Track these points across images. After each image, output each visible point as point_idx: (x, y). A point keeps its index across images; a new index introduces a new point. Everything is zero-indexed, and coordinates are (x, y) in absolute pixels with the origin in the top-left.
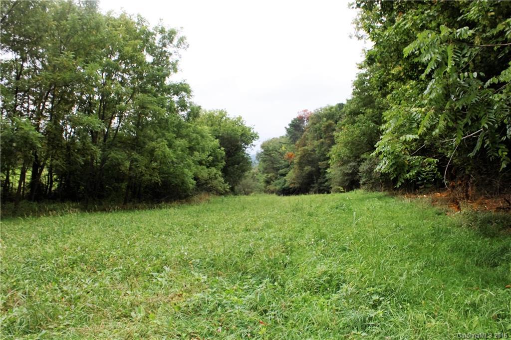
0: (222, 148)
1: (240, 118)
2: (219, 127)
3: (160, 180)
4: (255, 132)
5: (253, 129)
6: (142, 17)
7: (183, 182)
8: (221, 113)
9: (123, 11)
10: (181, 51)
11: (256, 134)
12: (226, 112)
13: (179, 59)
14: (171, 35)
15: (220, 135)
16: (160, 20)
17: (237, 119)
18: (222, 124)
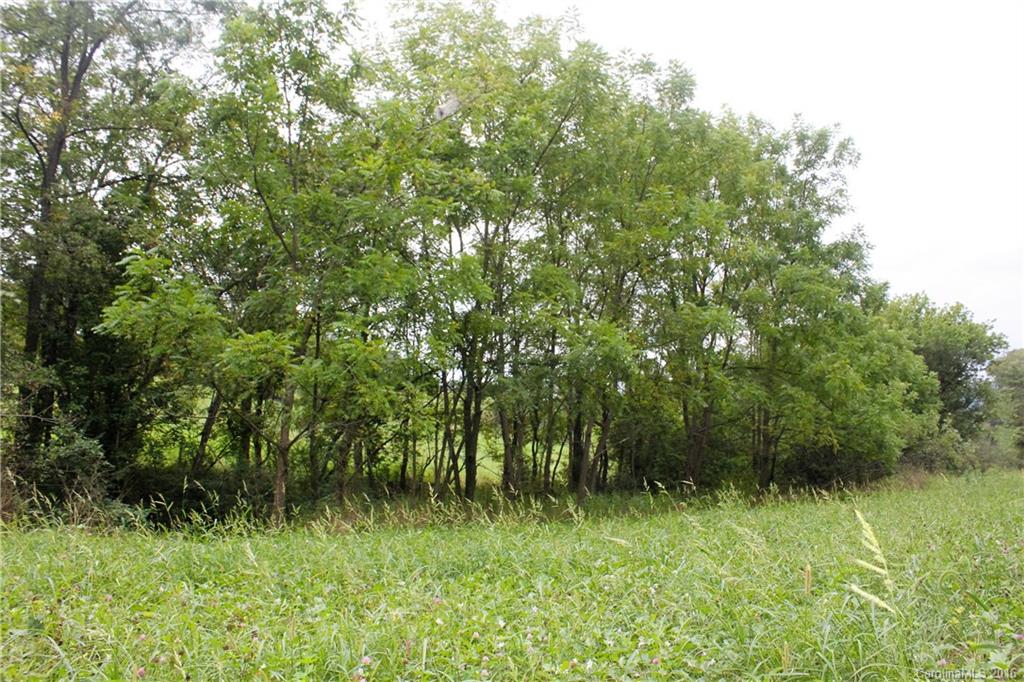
0: (933, 373)
1: (959, 307)
2: (916, 330)
3: (835, 441)
4: (997, 334)
5: (992, 327)
6: (757, 118)
7: (881, 445)
8: (915, 300)
9: (726, 112)
10: (846, 169)
11: (1000, 338)
12: (926, 298)
13: (844, 187)
14: (821, 143)
15: (922, 346)
16: (796, 116)
17: (952, 309)
18: (921, 324)
